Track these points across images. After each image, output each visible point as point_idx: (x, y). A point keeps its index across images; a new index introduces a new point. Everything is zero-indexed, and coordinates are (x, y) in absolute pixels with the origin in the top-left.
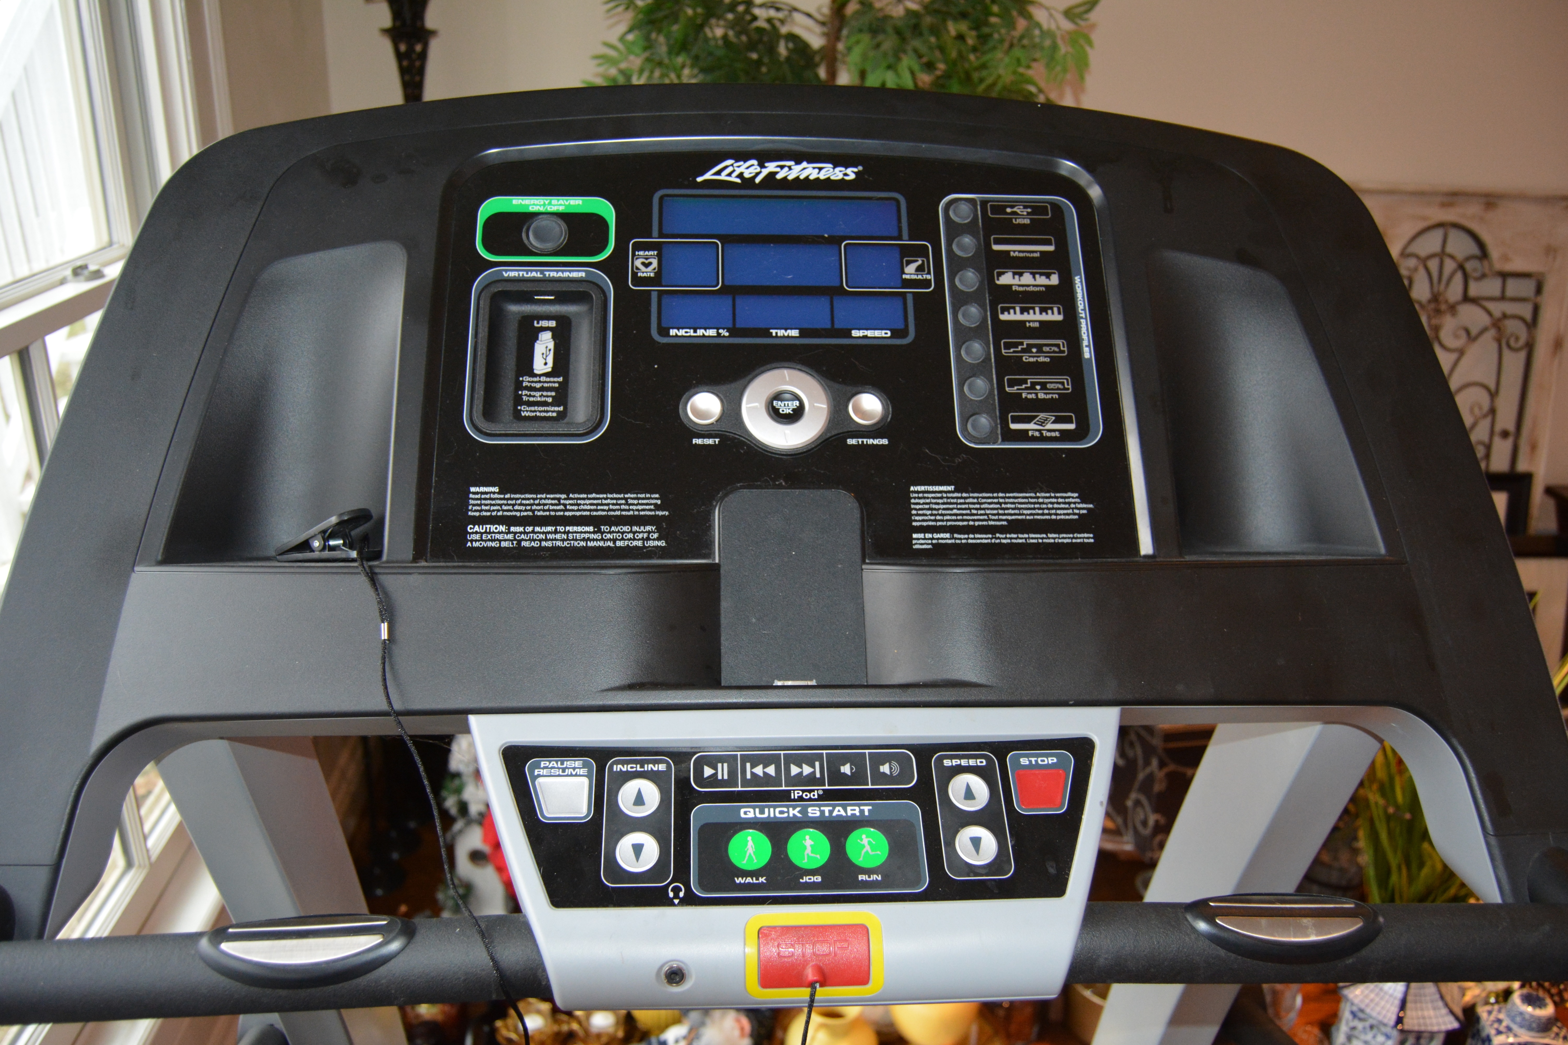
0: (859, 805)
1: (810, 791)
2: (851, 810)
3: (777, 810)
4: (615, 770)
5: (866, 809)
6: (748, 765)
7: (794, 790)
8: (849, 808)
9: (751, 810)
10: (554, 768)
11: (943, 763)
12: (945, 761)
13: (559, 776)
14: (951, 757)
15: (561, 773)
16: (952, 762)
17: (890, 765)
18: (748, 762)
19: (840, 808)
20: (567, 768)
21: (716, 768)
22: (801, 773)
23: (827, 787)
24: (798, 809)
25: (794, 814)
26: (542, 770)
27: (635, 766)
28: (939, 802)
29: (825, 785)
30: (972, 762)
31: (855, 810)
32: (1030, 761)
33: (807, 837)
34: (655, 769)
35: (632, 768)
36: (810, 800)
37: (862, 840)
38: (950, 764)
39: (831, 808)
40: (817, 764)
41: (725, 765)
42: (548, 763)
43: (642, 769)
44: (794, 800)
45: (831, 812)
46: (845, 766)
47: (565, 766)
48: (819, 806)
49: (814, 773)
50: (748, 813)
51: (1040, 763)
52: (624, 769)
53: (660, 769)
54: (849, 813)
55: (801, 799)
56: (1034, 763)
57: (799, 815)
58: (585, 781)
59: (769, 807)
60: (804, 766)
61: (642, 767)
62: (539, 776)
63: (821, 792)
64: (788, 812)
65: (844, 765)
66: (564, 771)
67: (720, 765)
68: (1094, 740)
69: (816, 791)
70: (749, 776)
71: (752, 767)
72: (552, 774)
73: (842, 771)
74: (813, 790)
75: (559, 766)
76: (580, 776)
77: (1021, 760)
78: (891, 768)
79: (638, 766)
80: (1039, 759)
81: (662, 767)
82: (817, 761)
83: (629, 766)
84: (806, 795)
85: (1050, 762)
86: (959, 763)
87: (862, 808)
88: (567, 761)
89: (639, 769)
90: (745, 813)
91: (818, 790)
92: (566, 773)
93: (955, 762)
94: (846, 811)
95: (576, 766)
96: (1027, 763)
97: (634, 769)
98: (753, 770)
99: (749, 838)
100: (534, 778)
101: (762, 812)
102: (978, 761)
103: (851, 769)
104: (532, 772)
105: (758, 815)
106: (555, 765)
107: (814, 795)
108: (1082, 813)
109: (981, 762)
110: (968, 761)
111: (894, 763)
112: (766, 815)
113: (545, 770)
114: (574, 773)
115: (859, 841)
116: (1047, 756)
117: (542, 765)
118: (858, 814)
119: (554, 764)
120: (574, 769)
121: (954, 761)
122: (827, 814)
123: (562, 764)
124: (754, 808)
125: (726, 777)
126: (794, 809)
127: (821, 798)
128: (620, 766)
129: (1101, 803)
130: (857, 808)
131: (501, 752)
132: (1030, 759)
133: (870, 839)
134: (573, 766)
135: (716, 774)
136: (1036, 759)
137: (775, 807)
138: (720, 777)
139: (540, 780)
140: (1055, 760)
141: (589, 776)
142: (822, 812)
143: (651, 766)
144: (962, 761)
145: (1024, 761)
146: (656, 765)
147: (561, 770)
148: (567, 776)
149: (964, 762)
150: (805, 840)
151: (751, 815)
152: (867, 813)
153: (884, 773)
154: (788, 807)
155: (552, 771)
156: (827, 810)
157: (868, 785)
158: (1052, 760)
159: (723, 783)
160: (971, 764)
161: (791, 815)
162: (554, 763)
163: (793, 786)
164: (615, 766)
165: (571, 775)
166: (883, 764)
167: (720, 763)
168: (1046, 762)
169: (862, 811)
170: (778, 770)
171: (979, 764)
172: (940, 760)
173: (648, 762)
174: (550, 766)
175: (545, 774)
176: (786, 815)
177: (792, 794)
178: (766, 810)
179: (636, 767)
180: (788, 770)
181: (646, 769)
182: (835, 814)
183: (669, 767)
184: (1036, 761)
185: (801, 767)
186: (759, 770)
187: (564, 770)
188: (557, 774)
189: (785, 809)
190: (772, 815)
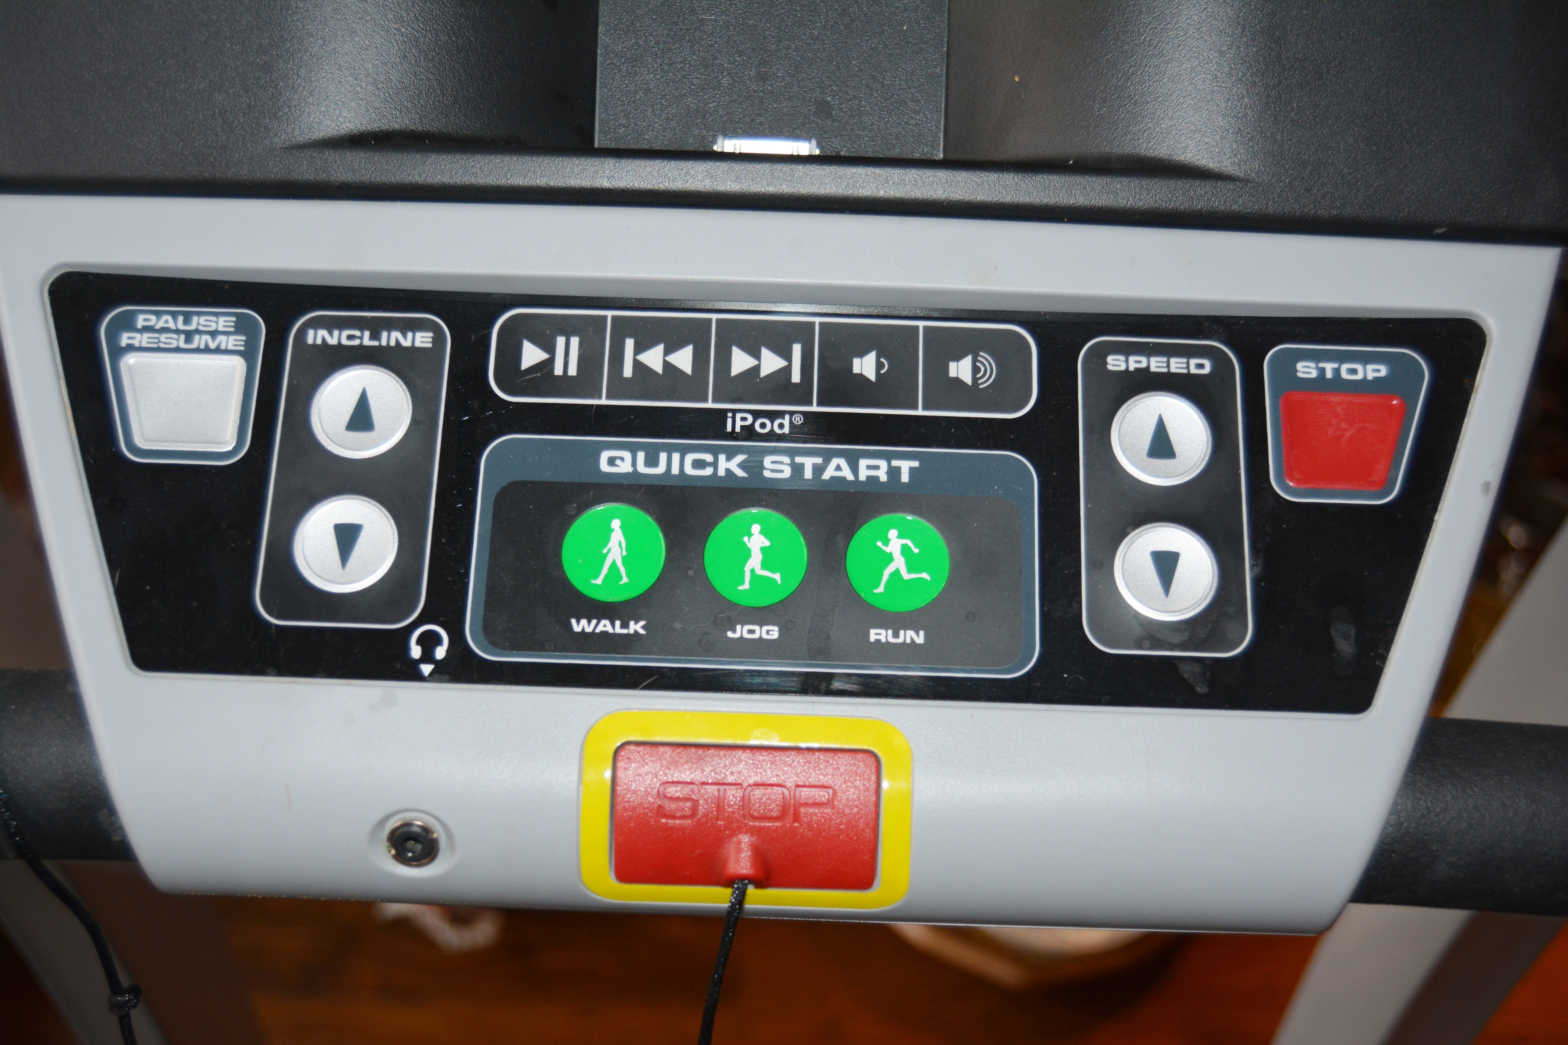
0: (888, 457)
1: (772, 416)
2: (869, 467)
3: (690, 458)
4: (310, 341)
5: (905, 466)
6: (630, 344)
7: (734, 412)
8: (863, 463)
9: (627, 455)
10: (164, 330)
11: (1105, 363)
12: (1110, 359)
13: (178, 350)
14: (1128, 350)
15: (182, 345)
16: (1127, 361)
17: (975, 361)
18: (630, 336)
19: (842, 462)
20: (197, 331)
21: (550, 349)
22: (756, 369)
23: (815, 408)
24: (740, 458)
25: (728, 471)
26: (137, 336)
27: (357, 333)
28: (1085, 459)
29: (809, 403)
30: (1177, 365)
31: (877, 468)
32: (1322, 371)
33: (756, 528)
34: (406, 343)
35: (350, 337)
36: (772, 436)
37: (886, 542)
38: (1123, 367)
39: (819, 460)
40: (797, 350)
41: (575, 341)
42: (153, 318)
43: (375, 343)
44: (733, 436)
45: (818, 470)
46: (865, 359)
47: (192, 327)
48: (792, 453)
49: (787, 370)
50: (618, 462)
51: (1345, 375)
52: (332, 341)
53: (418, 344)
54: (863, 474)
55: (749, 433)
56: (1329, 375)
57: (740, 473)
58: (238, 364)
59: (670, 449)
60: (765, 352)
61: (375, 336)
62: (131, 348)
63: (798, 420)
64: (715, 465)
65: (862, 355)
66: (188, 340)
67: (561, 341)
68: (1482, 326)
69: (787, 417)
70: (628, 371)
71: (639, 349)
72: (162, 345)
73: (856, 370)
74: (781, 414)
75: (181, 326)
76: (227, 352)
77: (1300, 366)
78: (975, 370)
79: (367, 334)
80: (1345, 367)
81: (423, 339)
82: (797, 342)
83: (346, 333)
84: (763, 426)
85: (1371, 376)
86: (1144, 365)
87: (895, 463)
88: (199, 314)
89: (367, 342)
90: (612, 461)
91: (792, 413)
92: (194, 345)
93: (1136, 362)
94: (855, 470)
95: (221, 328)
96: (1314, 374)
97: (356, 342)
98: (642, 358)
99: (616, 524)
100: (118, 352)
101: (652, 461)
102: (1193, 362)
103: (879, 366)
104: (113, 334)
105: (642, 469)
106: (171, 325)
107: (781, 426)
108: (1435, 510)
109: (1201, 366)
110: (1168, 363)
111: (985, 358)
112: (661, 469)
113: (146, 335)
114: (213, 346)
115: (879, 544)
116: (1366, 359)
117: (140, 322)
118: (884, 478)
119: (166, 321)
120: (214, 334)
121: (1132, 359)
122: (808, 474)
123: (187, 321)
124: (633, 449)
125: (573, 371)
126: (729, 459)
127: (797, 434)
128: (322, 333)
129: (1487, 486)
130: (883, 464)
131: (47, 287)
132: (1321, 365)
133: (909, 542)
134: (213, 328)
135: (549, 363)
136: (1336, 365)
137: (684, 451)
138: (558, 371)
139: (130, 360)
140: (1383, 371)
141: (247, 354)
142: (798, 469)
143: (396, 335)
144: (1153, 360)
145: (1306, 370)
146: (410, 335)
147: (182, 337)
148: (197, 350)
149: (1157, 364)
150: (750, 535)
151: (624, 467)
152: (905, 478)
153: (958, 381)
154: (715, 451)
155: (163, 337)
156: (809, 463)
157: (915, 407)
158: (1376, 371)
159: (564, 385)
160: (1173, 370)
161: (721, 472)
162: (169, 318)
163: (734, 401)
164: (311, 333)
165: (207, 350)
166: (958, 358)
167: (561, 334)
168: (1359, 376)
169: (894, 473)
170: (700, 360)
171: (1193, 370)
172: (1100, 354)
173: (390, 324)
174: (158, 327)
175: (144, 345)
176: (708, 471)
177: (729, 422)
178: (663, 456)
179: (361, 338)
180: (724, 360)
181: (384, 343)
182: (827, 475)
183: (438, 339)
184: (1337, 371)
185: (757, 356)
186: (654, 358)
187: (189, 336)
188: (174, 345)
189: (709, 458)
190: (675, 470)
